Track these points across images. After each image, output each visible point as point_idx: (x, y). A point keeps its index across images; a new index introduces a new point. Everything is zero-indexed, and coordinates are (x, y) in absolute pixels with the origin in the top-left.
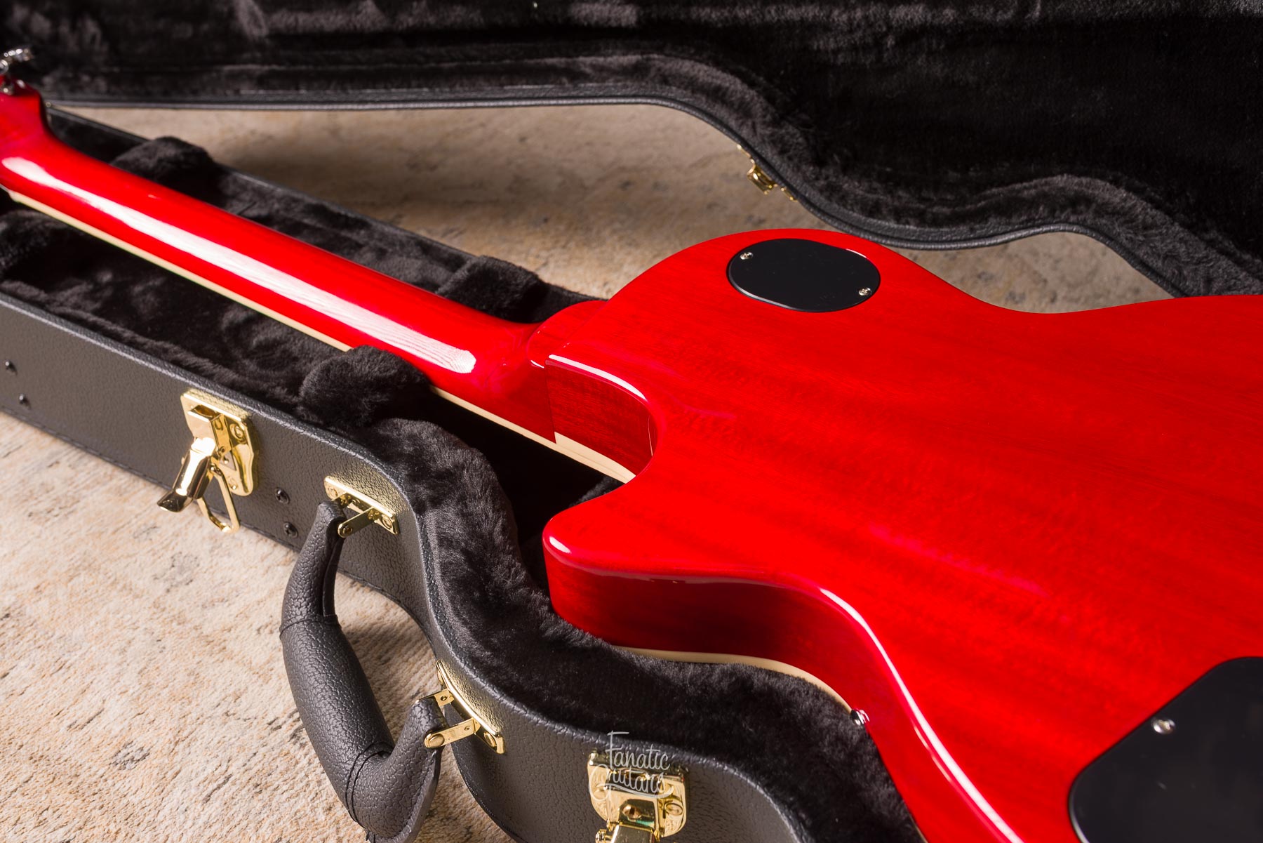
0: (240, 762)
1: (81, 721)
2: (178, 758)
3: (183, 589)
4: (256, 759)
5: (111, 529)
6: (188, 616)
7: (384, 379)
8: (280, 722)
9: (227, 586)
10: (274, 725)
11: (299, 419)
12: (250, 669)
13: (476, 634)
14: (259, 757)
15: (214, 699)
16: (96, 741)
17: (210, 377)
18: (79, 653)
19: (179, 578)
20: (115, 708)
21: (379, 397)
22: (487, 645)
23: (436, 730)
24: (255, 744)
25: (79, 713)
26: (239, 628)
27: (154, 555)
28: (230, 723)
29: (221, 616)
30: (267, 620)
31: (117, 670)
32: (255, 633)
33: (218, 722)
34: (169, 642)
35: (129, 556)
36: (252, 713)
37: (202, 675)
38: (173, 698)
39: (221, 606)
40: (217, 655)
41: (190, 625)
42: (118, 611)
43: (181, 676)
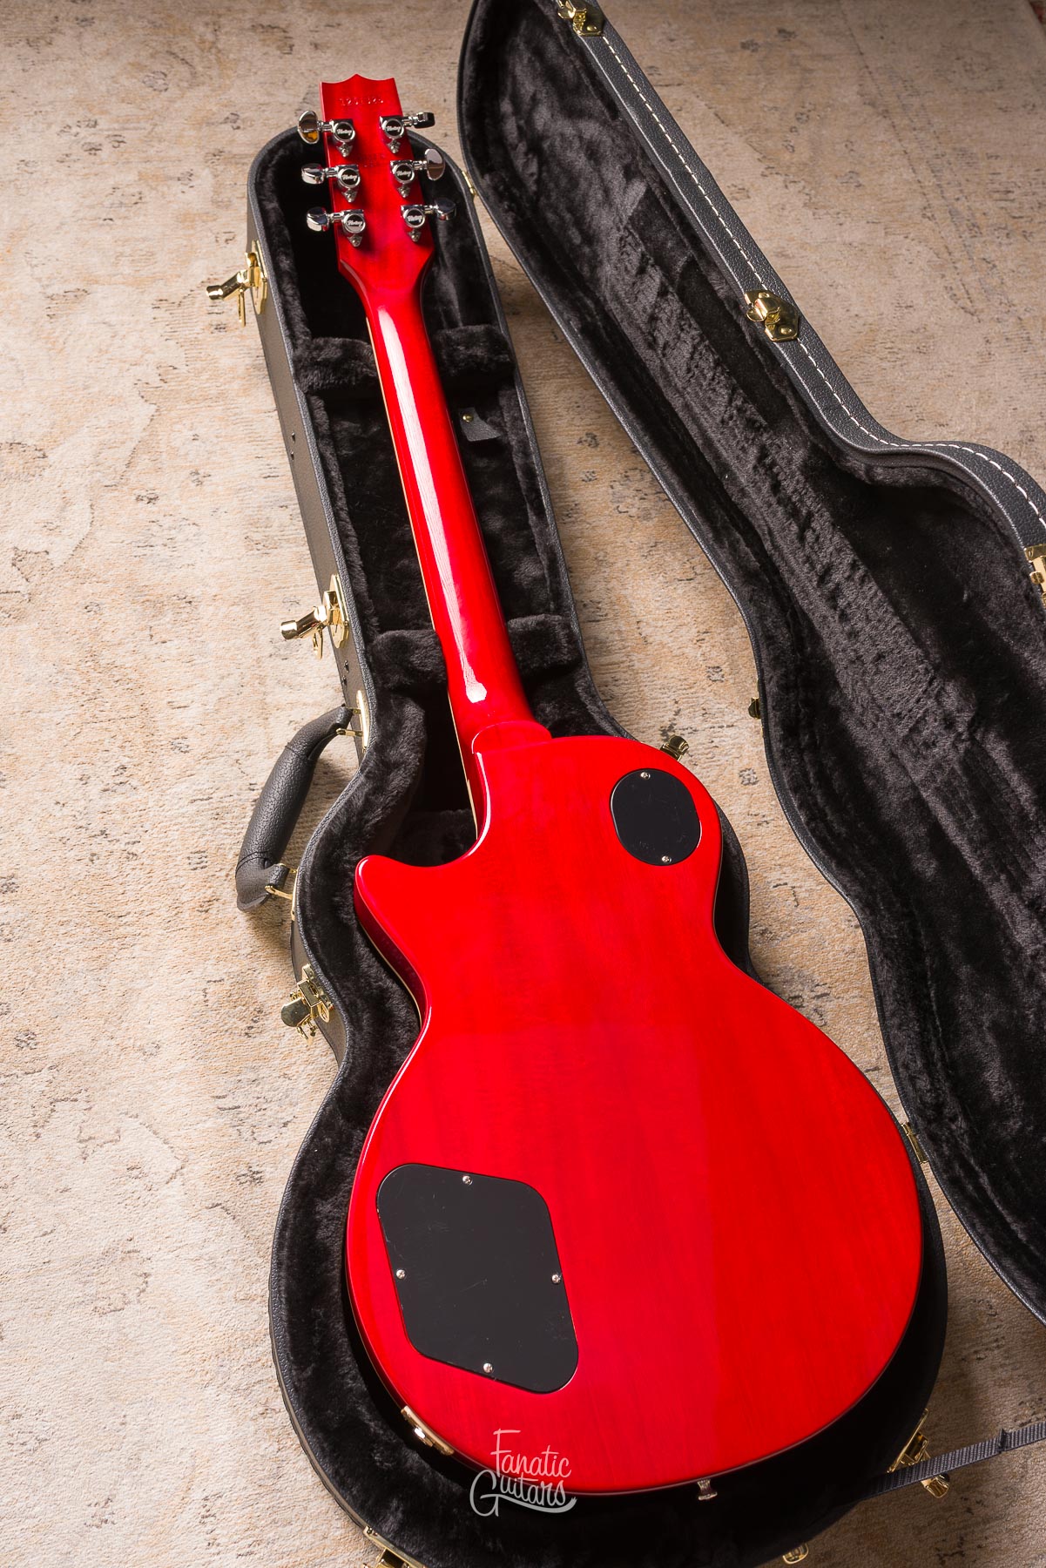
0: (221, 795)
1: (176, 705)
2: (198, 767)
3: (278, 661)
4: (227, 799)
5: (276, 586)
6: (268, 682)
7: (419, 671)
8: (256, 787)
9: (299, 679)
10: (252, 787)
11: (365, 653)
13: (313, 868)
14: (232, 798)
15: (238, 747)
16: (174, 723)
17: (352, 577)
18: (204, 660)
19: (282, 652)
20: (194, 711)
21: (407, 681)
22: (312, 879)
23: (275, 886)
24: (235, 791)
25: (178, 699)
28: (234, 768)
29: (280, 696)
30: (299, 720)
31: (211, 688)
33: (231, 762)
34: (247, 690)
35: (271, 614)
36: (248, 770)
37: (245, 726)
38: (222, 729)
39: (286, 690)
40: (261, 721)
41: (263, 689)
42: (238, 649)
43: (235, 719)
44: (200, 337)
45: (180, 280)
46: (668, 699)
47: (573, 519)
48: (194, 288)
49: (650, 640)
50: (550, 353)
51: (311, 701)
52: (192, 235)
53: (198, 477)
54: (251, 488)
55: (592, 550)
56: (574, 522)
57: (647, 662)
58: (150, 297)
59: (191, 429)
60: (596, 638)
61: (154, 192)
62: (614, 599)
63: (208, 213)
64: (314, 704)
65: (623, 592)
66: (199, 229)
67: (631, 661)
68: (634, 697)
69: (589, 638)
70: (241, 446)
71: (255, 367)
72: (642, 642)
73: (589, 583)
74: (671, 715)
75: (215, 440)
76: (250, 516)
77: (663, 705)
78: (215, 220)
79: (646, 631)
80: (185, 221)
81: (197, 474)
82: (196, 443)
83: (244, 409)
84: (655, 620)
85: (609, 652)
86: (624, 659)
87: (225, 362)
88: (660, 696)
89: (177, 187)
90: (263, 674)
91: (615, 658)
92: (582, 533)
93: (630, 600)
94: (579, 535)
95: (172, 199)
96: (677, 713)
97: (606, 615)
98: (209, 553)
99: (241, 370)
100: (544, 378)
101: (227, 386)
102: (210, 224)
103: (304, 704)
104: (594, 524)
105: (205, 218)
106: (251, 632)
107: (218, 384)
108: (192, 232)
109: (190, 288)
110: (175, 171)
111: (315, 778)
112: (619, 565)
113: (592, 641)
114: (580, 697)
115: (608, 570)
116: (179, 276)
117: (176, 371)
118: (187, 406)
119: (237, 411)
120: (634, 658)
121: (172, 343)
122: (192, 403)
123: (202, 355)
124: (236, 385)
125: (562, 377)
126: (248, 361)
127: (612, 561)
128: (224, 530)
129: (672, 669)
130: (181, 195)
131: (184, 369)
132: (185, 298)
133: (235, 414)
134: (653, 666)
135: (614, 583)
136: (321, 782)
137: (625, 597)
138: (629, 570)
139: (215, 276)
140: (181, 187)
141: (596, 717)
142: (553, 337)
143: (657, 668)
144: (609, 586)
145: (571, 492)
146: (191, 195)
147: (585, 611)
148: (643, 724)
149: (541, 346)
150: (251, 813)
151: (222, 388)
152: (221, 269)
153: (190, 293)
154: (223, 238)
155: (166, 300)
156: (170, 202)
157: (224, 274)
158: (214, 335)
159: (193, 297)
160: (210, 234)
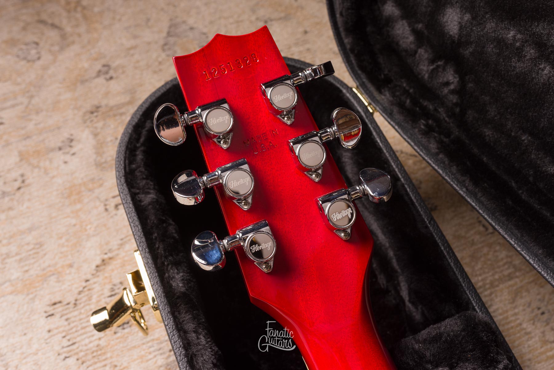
45: (73, 270)
48: (89, 276)
50: (485, 250)
52: (80, 210)
58: (41, 305)
61: (36, 170)
66: (86, 200)
78: (101, 185)
80: (69, 196)
89: (59, 157)
95: (56, 173)
100: (492, 285)
102: (97, 191)
105: (91, 186)
108: (78, 206)
109: (85, 277)
110: (54, 141)
116: (71, 266)
125: (510, 277)
130: (63, 166)
132: (80, 293)
139: (109, 255)
142: (482, 229)
146: (75, 162)
149: (473, 243)
152: (114, 243)
153: (84, 284)
154: (113, 205)
155: (60, 302)
156: (53, 177)
157: (119, 249)
158: (119, 335)
159: (89, 290)
160: (98, 203)
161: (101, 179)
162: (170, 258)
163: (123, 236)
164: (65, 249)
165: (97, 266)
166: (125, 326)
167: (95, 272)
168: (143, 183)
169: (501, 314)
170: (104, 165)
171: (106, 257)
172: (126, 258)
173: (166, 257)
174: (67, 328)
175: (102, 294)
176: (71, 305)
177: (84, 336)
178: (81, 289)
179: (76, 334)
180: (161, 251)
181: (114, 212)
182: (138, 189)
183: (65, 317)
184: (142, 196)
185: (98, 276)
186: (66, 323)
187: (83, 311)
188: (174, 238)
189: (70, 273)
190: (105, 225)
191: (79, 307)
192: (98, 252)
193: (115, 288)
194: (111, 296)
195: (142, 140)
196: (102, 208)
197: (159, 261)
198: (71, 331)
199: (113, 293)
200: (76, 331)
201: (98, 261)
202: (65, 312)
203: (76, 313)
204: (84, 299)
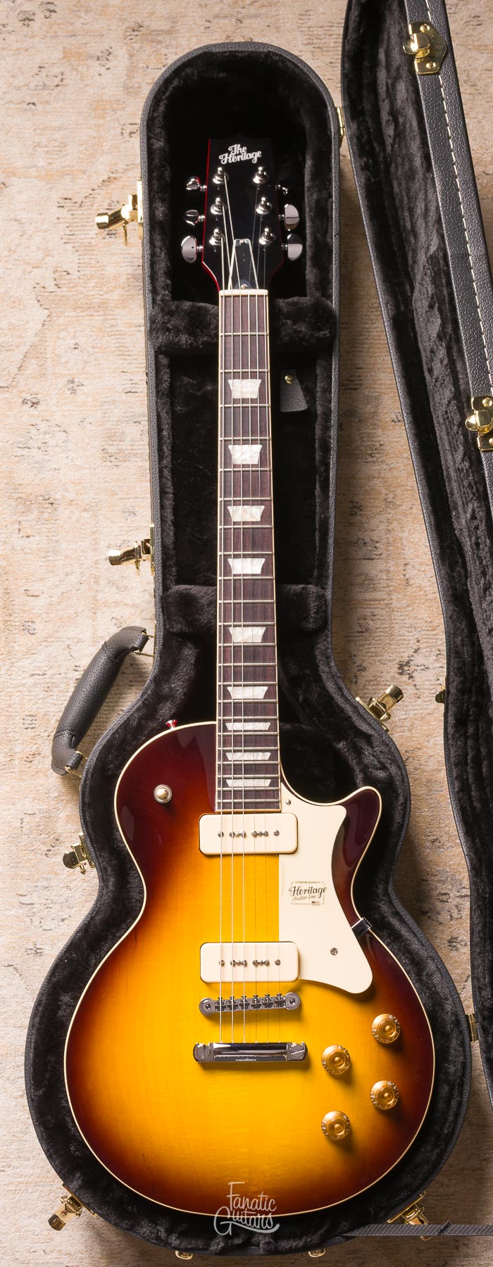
0: (53, 672)
1: (30, 593)
2: (39, 648)
5: (120, 496)
10: (76, 668)
12: (93, 634)
14: (60, 676)
15: (71, 634)
16: (27, 607)
20: (43, 601)
24: (64, 670)
25: (32, 588)
26: (109, 609)
27: (120, 531)
28: (65, 651)
30: (119, 617)
31: (58, 582)
32: (111, 618)
33: (63, 646)
34: (83, 588)
35: (113, 522)
36: (75, 655)
37: (79, 618)
39: (114, 589)
40: (91, 614)
41: (96, 587)
42: (83, 551)
43: (72, 611)
44: (93, 242)
45: (85, 177)
46: (411, 637)
47: (374, 459)
48: (95, 187)
49: (411, 582)
51: (131, 603)
52: (102, 125)
53: (73, 386)
54: (114, 402)
55: (384, 491)
56: (374, 462)
57: (403, 602)
58: (57, 194)
59: (74, 337)
60: (367, 575)
61: (75, 73)
62: (391, 540)
63: (118, 100)
64: (133, 606)
65: (401, 535)
66: (108, 119)
67: (391, 599)
68: (384, 632)
69: (361, 574)
70: (111, 359)
71: (134, 276)
72: (405, 583)
73: (374, 522)
74: (411, 652)
75: (91, 351)
76: (109, 429)
77: (406, 642)
78: (123, 109)
79: (411, 573)
80: (95, 110)
81: (73, 382)
82: (76, 352)
83: (119, 322)
84: (421, 564)
85: (375, 589)
86: (386, 597)
87: (111, 270)
88: (407, 633)
89: (96, 67)
90: (98, 574)
91: (378, 595)
92: (380, 473)
93: (404, 542)
94: (376, 475)
95: (90, 82)
96: (416, 651)
97: (381, 555)
98: (72, 461)
99: (123, 279)
101: (108, 295)
102: (118, 113)
103: (126, 604)
104: (392, 466)
105: (115, 106)
106: (95, 536)
107: (102, 293)
108: (101, 122)
109: (92, 187)
110: (95, 48)
111: (122, 668)
112: (403, 508)
113: (363, 577)
114: (316, 659)
115: (393, 512)
116: (84, 172)
117: (69, 277)
118: (73, 314)
119: (113, 322)
120: (394, 597)
121: (69, 246)
122: (78, 310)
123: (92, 261)
124: (115, 295)
126: (130, 270)
127: (398, 503)
128: (86, 440)
129: (423, 611)
130: (97, 77)
131: (75, 275)
133: (112, 326)
134: (408, 606)
135: (395, 524)
136: (128, 671)
137: (401, 538)
138: (411, 514)
139: (115, 176)
140: (98, 69)
141: (324, 677)
143: (410, 609)
144: (390, 528)
145: (379, 432)
146: (107, 77)
147: (364, 549)
148: (386, 656)
150: (73, 689)
151: (105, 297)
152: (121, 167)
153: (91, 192)
154: (128, 131)
155: (70, 199)
156: (87, 85)
157: (123, 173)
158: (106, 241)
159: (93, 198)
160: (117, 125)
161: (124, 102)
162: (160, 194)
163: (128, 163)
164: (83, 156)
165: (103, 181)
166: (112, 236)
167: (100, 185)
168: (158, 131)
169: (377, 332)
170: (130, 90)
171: (112, 175)
172: (126, 183)
173: (157, 193)
174: (71, 221)
175: (102, 205)
176: (78, 205)
177: (81, 232)
178: (87, 195)
179: (76, 229)
180: (155, 187)
181: (128, 138)
182: (154, 135)
183: (72, 212)
184: (154, 141)
185: (102, 189)
186: (71, 217)
187: (85, 213)
188: (166, 180)
189: (81, 178)
190: (117, 147)
191: (83, 208)
192: (107, 170)
193: (112, 204)
194: (108, 209)
195: (167, 94)
196: (119, 131)
197: (152, 194)
198: (73, 225)
199: (110, 207)
200: (77, 226)
201: (105, 178)
202: (72, 208)
203: (80, 212)
204: (88, 204)
